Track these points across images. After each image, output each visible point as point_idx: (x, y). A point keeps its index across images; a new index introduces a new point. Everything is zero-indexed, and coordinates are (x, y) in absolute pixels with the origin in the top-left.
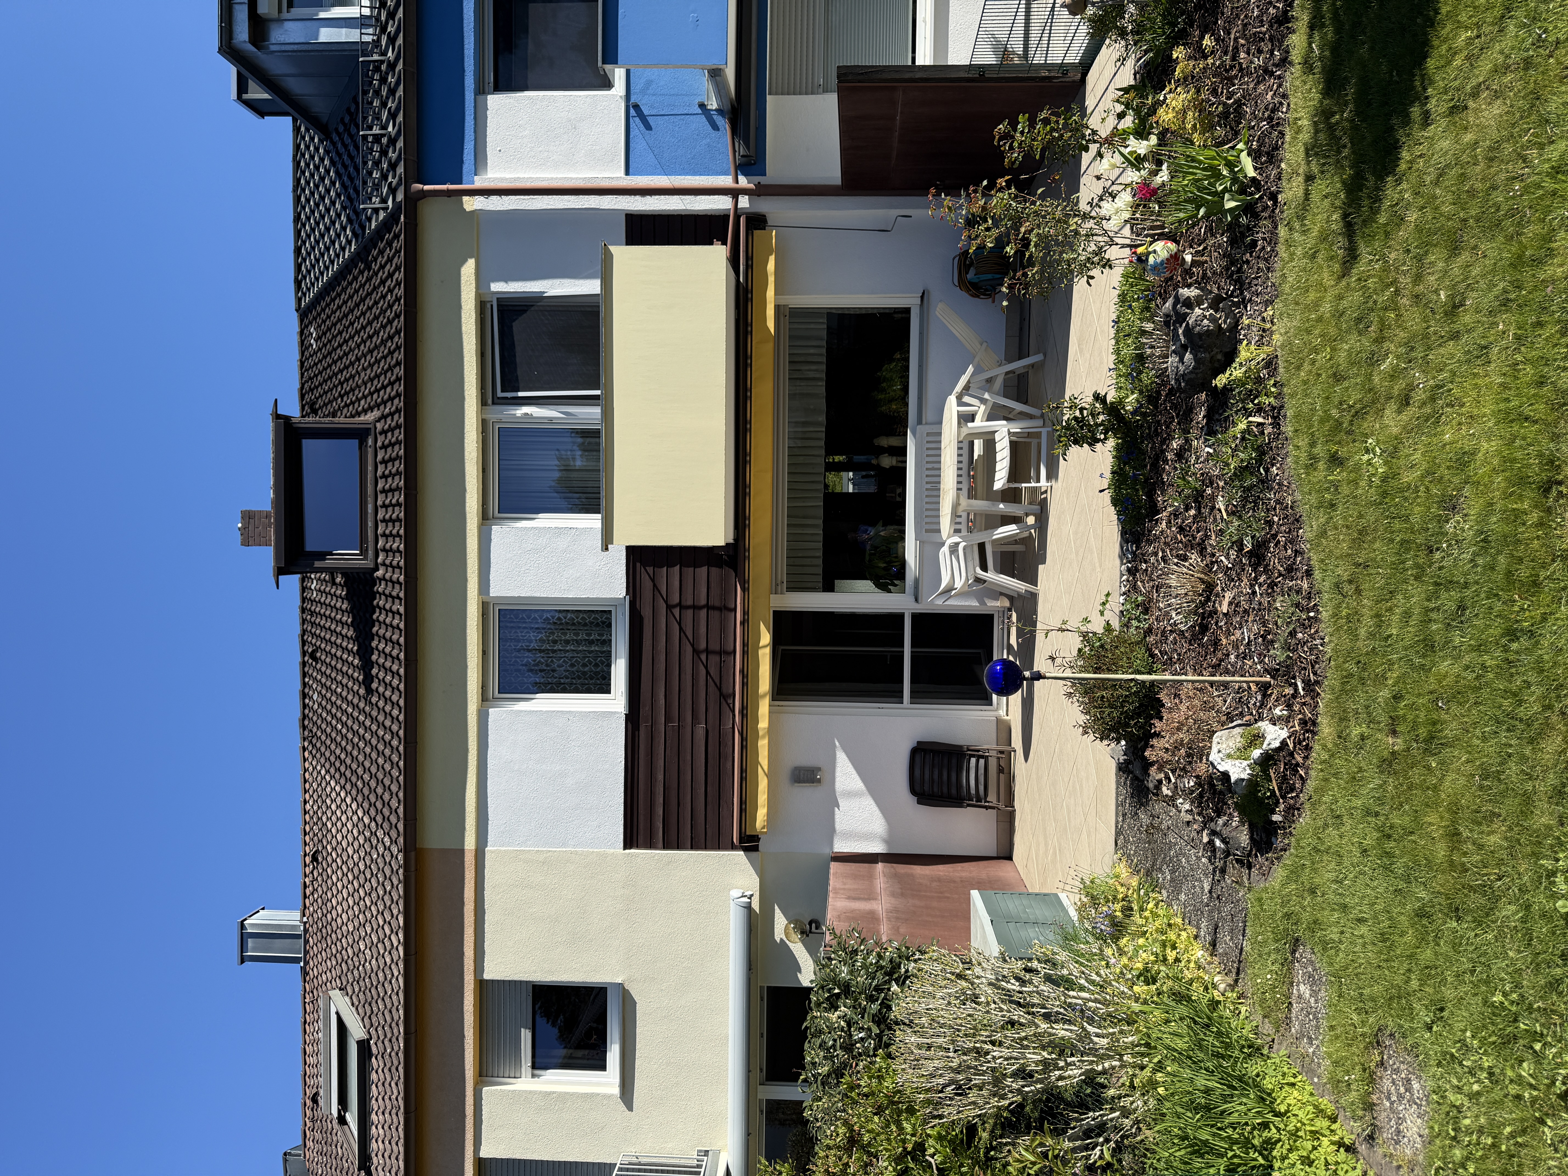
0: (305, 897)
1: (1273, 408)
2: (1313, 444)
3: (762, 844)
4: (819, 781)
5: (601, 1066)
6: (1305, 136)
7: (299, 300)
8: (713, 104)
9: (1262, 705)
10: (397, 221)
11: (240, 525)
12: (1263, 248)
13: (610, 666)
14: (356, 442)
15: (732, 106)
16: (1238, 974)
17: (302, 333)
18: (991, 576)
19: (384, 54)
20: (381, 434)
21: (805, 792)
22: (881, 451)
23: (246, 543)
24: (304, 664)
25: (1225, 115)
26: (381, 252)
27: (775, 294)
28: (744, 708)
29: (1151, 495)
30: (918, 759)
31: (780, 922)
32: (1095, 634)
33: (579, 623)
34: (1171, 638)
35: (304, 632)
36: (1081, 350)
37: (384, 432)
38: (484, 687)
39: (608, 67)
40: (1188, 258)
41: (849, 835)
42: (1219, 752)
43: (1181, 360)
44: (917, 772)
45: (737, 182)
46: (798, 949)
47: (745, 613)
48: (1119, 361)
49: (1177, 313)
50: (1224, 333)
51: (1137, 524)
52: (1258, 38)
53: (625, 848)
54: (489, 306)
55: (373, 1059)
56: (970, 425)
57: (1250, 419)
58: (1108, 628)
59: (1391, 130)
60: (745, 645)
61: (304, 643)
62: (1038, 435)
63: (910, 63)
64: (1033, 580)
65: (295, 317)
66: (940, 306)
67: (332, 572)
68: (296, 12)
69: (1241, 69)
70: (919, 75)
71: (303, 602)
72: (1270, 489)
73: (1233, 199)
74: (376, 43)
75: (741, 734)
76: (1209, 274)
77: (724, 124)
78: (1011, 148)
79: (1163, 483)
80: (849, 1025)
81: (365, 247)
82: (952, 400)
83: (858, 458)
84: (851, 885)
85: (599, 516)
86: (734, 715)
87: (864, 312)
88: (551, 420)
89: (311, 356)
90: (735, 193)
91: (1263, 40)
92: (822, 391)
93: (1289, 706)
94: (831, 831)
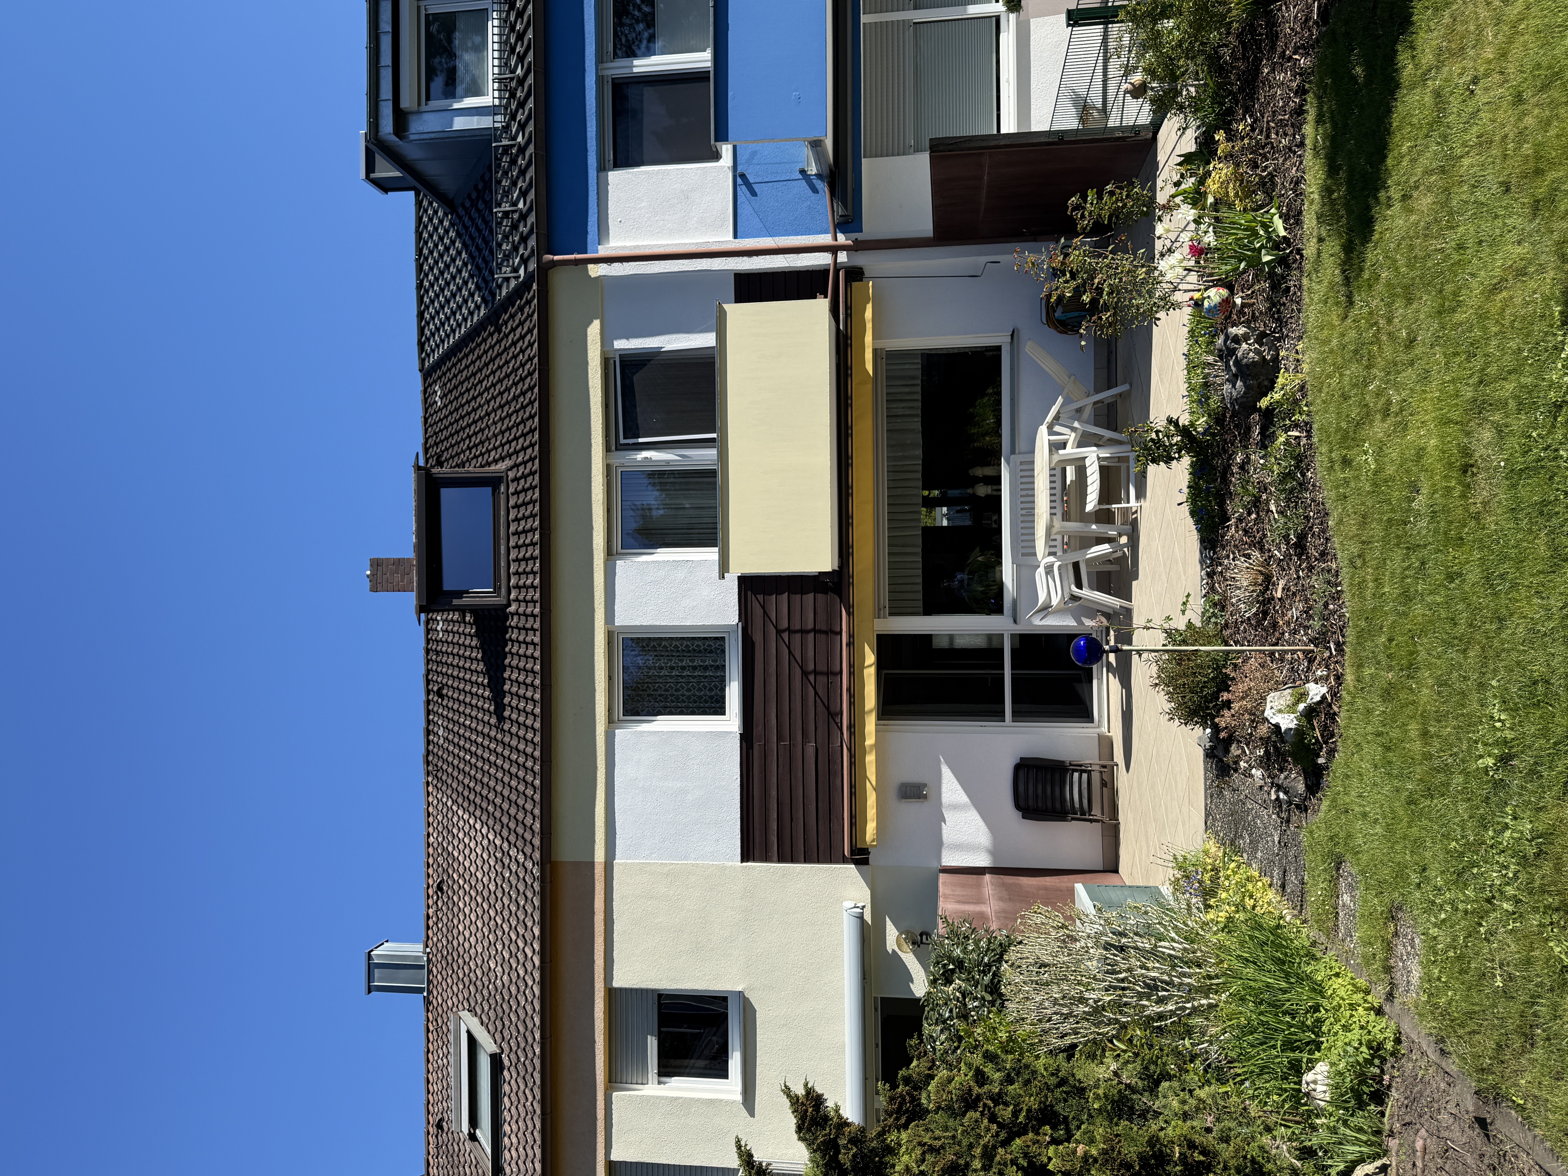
0: (428, 928)
1: (1306, 424)
2: (1331, 451)
3: (871, 858)
4: (925, 797)
5: (723, 1073)
6: (1316, 207)
7: (423, 361)
8: (813, 170)
9: (1309, 669)
10: (529, 289)
11: (368, 572)
12: (1295, 293)
13: (723, 690)
14: (489, 490)
15: (831, 170)
16: (1302, 906)
17: (425, 391)
18: (1086, 593)
19: (514, 138)
20: (513, 481)
21: (912, 808)
22: (978, 480)
23: (374, 589)
24: (428, 702)
25: (1262, 183)
26: (512, 316)
27: (873, 339)
28: (851, 726)
29: (1222, 504)
30: (1021, 774)
31: (892, 933)
32: (1176, 630)
33: (694, 650)
34: (1242, 628)
35: (428, 671)
36: (1161, 380)
37: (516, 479)
38: (610, 710)
39: (718, 144)
40: (1238, 301)
41: (958, 847)
42: (1272, 708)
43: (1234, 386)
44: (1021, 788)
45: (836, 240)
46: (910, 960)
47: (851, 636)
48: (1191, 389)
49: (1227, 348)
50: (1268, 363)
51: (1212, 532)
52: (1281, 124)
53: (742, 861)
54: (612, 362)
55: (506, 1073)
56: (1061, 452)
57: (1289, 433)
58: (1190, 625)
59: (1368, 208)
60: (851, 666)
61: (428, 682)
62: (1126, 459)
63: (995, 132)
64: (1127, 595)
65: (419, 377)
66: (1029, 343)
67: (462, 610)
68: (434, 104)
69: (1273, 147)
70: (1003, 143)
71: (428, 643)
72: (1307, 490)
73: (1268, 254)
74: (506, 128)
75: (849, 750)
76: (1257, 314)
77: (823, 187)
78: (1083, 216)
79: (1231, 493)
80: (964, 997)
81: (495, 311)
82: (1043, 429)
83: (953, 493)
84: (959, 891)
85: (716, 549)
86: (842, 733)
87: (956, 351)
88: (668, 462)
89: (436, 412)
90: (833, 250)
91: (1286, 125)
92: (919, 426)
93: (1327, 667)
94: (938, 844)
